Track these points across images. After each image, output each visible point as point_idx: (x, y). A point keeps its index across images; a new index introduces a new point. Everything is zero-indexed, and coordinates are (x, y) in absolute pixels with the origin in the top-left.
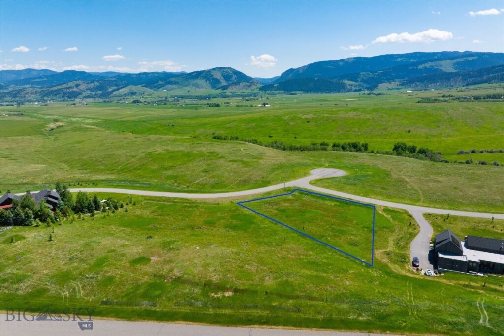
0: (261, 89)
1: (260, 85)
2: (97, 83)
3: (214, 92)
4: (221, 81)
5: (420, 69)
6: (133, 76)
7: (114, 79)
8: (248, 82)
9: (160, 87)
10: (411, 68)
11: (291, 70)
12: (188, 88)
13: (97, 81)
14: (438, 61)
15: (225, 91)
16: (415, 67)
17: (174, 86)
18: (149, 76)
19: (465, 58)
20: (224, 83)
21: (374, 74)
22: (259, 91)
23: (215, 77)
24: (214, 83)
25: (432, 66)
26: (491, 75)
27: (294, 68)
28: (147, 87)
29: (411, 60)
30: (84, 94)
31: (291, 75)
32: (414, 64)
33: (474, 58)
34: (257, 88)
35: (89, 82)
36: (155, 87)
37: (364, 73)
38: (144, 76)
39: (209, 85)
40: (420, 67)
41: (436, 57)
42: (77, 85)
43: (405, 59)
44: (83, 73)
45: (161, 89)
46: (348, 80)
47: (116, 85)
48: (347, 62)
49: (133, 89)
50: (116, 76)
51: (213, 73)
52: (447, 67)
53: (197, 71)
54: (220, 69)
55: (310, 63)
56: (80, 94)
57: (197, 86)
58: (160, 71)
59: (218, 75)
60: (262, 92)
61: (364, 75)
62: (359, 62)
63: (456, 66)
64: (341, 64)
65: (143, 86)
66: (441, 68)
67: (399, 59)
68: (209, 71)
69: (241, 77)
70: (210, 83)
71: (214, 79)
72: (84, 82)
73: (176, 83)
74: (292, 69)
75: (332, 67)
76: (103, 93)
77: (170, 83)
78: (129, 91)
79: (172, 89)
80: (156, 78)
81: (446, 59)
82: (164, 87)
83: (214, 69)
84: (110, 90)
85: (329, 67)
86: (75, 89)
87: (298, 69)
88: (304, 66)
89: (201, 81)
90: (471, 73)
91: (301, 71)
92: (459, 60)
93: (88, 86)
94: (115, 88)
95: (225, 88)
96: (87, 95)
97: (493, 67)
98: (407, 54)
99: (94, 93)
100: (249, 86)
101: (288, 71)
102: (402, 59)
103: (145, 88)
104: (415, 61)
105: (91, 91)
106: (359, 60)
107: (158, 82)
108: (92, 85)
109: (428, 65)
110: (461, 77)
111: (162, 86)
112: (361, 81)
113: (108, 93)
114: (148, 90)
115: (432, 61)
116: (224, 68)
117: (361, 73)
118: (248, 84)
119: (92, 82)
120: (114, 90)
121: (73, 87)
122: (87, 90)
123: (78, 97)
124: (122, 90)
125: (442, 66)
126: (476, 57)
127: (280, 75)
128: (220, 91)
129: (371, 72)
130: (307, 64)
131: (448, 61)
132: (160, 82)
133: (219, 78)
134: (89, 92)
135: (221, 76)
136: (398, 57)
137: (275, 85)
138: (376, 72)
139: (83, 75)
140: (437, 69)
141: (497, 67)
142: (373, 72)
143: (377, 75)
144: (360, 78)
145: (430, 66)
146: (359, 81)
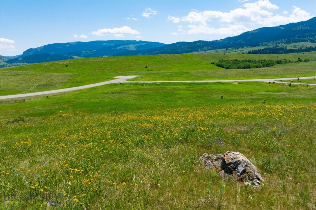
0: (7, 62)
1: (6, 60)
5: (118, 49)
10: (113, 49)
11: (31, 50)
14: (127, 45)
16: (115, 48)
19: (140, 44)
21: (91, 52)
22: (6, 64)
25: (124, 48)
27: (33, 48)
29: (112, 45)
31: (31, 53)
34: (4, 61)
40: (118, 48)
41: (125, 43)
43: (108, 44)
46: (75, 55)
48: (71, 45)
52: (132, 48)
55: (45, 45)
60: (8, 64)
61: (85, 52)
62: (80, 45)
63: (137, 48)
64: (67, 46)
66: (129, 49)
67: (104, 44)
74: (31, 48)
75: (62, 48)
81: (131, 44)
85: (59, 47)
87: (36, 49)
88: (41, 47)
90: (146, 51)
91: (39, 50)
92: (137, 45)
97: (156, 48)
98: (109, 41)
101: (28, 50)
102: (106, 43)
104: (114, 45)
106: (79, 43)
109: (122, 47)
110: (141, 53)
112: (83, 57)
115: (124, 45)
117: (82, 51)
126: (146, 44)
127: (22, 54)
129: (88, 51)
130: (43, 46)
136: (104, 43)
137: (20, 59)
138: (92, 51)
140: (127, 50)
141: (158, 48)
142: (90, 51)
143: (93, 53)
144: (82, 54)
145: (123, 48)
146: (82, 56)
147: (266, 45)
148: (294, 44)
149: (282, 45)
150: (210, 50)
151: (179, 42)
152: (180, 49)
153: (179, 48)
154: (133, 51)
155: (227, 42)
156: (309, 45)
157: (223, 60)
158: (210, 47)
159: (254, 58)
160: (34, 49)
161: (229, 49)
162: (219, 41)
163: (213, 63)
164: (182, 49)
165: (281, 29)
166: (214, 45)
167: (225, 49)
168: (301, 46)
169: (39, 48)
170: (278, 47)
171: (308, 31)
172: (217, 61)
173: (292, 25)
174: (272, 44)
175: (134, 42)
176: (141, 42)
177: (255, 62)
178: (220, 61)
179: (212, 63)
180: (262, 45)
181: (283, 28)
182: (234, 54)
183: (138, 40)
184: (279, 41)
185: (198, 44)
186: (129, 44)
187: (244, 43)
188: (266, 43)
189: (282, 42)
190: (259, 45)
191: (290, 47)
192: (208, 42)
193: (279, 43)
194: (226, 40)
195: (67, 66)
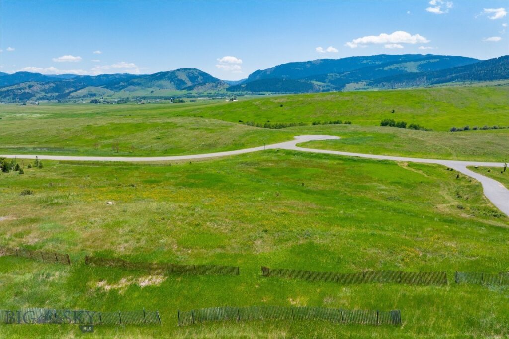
0: (228, 90)
1: (227, 86)
2: (52, 85)
3: (179, 93)
4: (186, 82)
5: (385, 71)
6: (93, 78)
7: (72, 81)
8: (215, 83)
9: (122, 89)
10: (377, 70)
11: (259, 72)
12: (151, 90)
13: (52, 83)
14: (402, 63)
15: (190, 92)
16: (381, 69)
17: (137, 88)
18: (110, 78)
19: (428, 60)
20: (190, 84)
22: (226, 92)
23: (179, 78)
24: (180, 84)
25: (397, 68)
26: (454, 75)
27: (261, 69)
28: (107, 89)
29: (377, 63)
30: (38, 96)
31: (258, 76)
32: (379, 66)
33: (436, 60)
34: (224, 89)
35: (44, 83)
36: (116, 88)
37: (331, 74)
38: (105, 78)
39: (174, 86)
40: (386, 68)
41: (400, 59)
42: (30, 87)
43: (371, 62)
44: (37, 75)
45: (123, 90)
46: (316, 81)
47: (74, 87)
48: (314, 64)
49: (93, 90)
50: (75, 78)
51: (177, 74)
52: (411, 68)
53: (161, 72)
54: (185, 70)
55: (277, 65)
56: (34, 95)
57: (161, 87)
58: (122, 73)
59: (183, 77)
60: (229, 93)
61: (332, 76)
62: (327, 64)
63: (420, 68)
64: (308, 65)
65: (104, 88)
66: (406, 69)
67: (365, 61)
68: (174, 72)
69: (206, 79)
70: (175, 84)
71: (178, 80)
72: (38, 83)
73: (138, 84)
74: (259, 70)
75: (299, 69)
76: (59, 95)
77: (133, 84)
78: (88, 93)
79: (135, 90)
80: (118, 80)
81: (410, 61)
82: (126, 89)
83: (179, 70)
84: (67, 91)
85: (296, 68)
86: (27, 91)
87: (266, 71)
88: (272, 68)
89: (165, 83)
90: (435, 73)
91: (268, 73)
92: (422, 62)
93: (43, 87)
94: (73, 89)
95: (190, 88)
96: (41, 96)
97: (456, 68)
98: (373, 56)
99: (49, 95)
100: (216, 87)
101: (254, 73)
102: (368, 61)
103: (105, 89)
104: (380, 63)
105: (46, 93)
106: (326, 61)
107: (120, 83)
108: (47, 87)
109: (393, 67)
110: (425, 77)
111: (124, 87)
112: (329, 82)
113: (64, 94)
114: (109, 92)
115: (397, 62)
116: (190, 69)
117: (328, 74)
118: (214, 84)
119: (47, 83)
120: (72, 92)
121: (26, 88)
122: (41, 91)
123: (31, 99)
124: (80, 91)
125: (407, 67)
126: (438, 60)
127: (247, 78)
128: (185, 92)
129: (338, 73)
130: (274, 66)
131: (412, 63)
132: (122, 84)
133: (184, 80)
134: (43, 94)
135: (186, 77)
136: (364, 60)
137: (243, 86)
138: (343, 73)
139: (37, 77)
140: (402, 71)
141: (459, 67)
142: (340, 74)
143: (344, 76)
144: (327, 79)
145: (395, 67)
146: (327, 82)
151: (505, 56)
152: (503, 69)
153: (501, 69)
154: (411, 74)
160: (262, 71)
164: (508, 69)
169: (269, 69)
175: (417, 58)
176: (429, 56)
183: (424, 54)
186: (406, 61)
195: (282, 106)
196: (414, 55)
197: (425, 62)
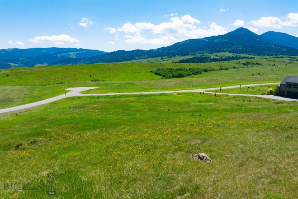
5: (58, 57)
10: (52, 56)
16: (55, 56)
19: (81, 52)
21: (30, 59)
25: (65, 55)
26: (97, 60)
29: (52, 52)
32: (54, 54)
33: (85, 52)
40: (58, 55)
41: (65, 51)
43: (48, 51)
46: (11, 63)
52: (73, 55)
61: (23, 60)
63: (77, 55)
64: (3, 52)
66: (70, 56)
67: (44, 51)
81: (72, 52)
90: (87, 58)
92: (78, 52)
97: (97, 56)
98: (48, 48)
102: (46, 51)
104: (54, 52)
109: (62, 55)
110: (82, 61)
112: (21, 64)
117: (20, 59)
125: (70, 55)
126: (86, 51)
129: (27, 58)
138: (30, 58)
140: (68, 57)
141: (99, 55)
142: (28, 58)
143: (31, 60)
144: (19, 61)
145: (64, 55)
146: (20, 63)
147: (194, 54)
148: (216, 54)
149: (207, 55)
150: (147, 58)
151: (119, 51)
153: (119, 57)
154: (74, 58)
155: (161, 51)
156: (228, 54)
157: (159, 69)
158: (147, 55)
159: (185, 66)
161: (164, 57)
162: (154, 50)
163: (152, 72)
164: (121, 57)
165: (206, 41)
166: (151, 54)
167: (160, 58)
168: (222, 55)
170: (204, 56)
171: (226, 43)
172: (154, 70)
173: (213, 38)
174: (199, 54)
175: (75, 50)
176: (81, 50)
177: (186, 70)
178: (157, 70)
179: (150, 72)
180: (191, 54)
181: (207, 40)
182: (168, 63)
183: (78, 48)
184: (204, 51)
185: (137, 53)
186: (69, 52)
187: (176, 52)
188: (194, 52)
189: (207, 52)
190: (188, 55)
191: (213, 56)
192: (144, 51)
193: (204, 53)
194: (161, 50)
195: (8, 76)
196: (72, 48)
197: (80, 52)
